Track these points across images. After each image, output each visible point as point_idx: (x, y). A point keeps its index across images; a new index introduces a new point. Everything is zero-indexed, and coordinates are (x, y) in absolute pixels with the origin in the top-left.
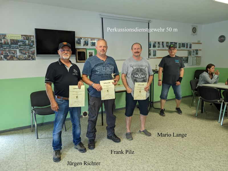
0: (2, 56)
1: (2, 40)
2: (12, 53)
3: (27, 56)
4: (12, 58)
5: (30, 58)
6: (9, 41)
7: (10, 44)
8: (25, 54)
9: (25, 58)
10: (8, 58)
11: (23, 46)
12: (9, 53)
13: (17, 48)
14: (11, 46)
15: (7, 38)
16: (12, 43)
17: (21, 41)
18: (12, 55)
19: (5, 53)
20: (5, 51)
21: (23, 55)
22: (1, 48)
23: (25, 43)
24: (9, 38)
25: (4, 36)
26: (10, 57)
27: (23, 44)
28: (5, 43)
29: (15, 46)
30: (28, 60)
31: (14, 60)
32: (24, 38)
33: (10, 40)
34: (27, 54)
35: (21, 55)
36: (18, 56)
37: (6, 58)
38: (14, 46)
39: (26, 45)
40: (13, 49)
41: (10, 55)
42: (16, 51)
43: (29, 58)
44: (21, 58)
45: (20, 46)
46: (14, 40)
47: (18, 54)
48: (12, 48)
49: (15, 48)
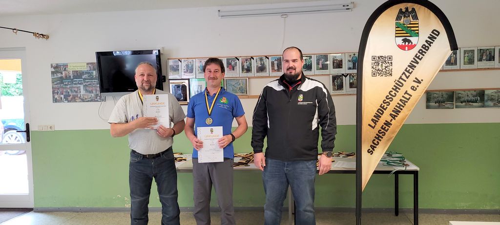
0: (62, 96)
1: (63, 72)
2: (75, 91)
3: (93, 96)
4: (74, 99)
5: (98, 98)
6: (71, 73)
7: (72, 78)
8: (91, 92)
9: (90, 98)
10: (70, 98)
11: (88, 79)
12: (70, 92)
13: (80, 84)
14: (74, 81)
15: (69, 70)
16: (75, 77)
17: (87, 73)
18: (74, 94)
19: (66, 92)
20: (65, 88)
21: (88, 94)
22: (62, 85)
23: (91, 75)
24: (71, 69)
25: (66, 66)
26: (71, 97)
27: (89, 76)
28: (66, 76)
29: (79, 81)
30: (95, 101)
31: (76, 102)
32: (90, 68)
33: (73, 71)
34: (94, 92)
35: (86, 94)
36: (82, 96)
37: (67, 99)
38: (77, 81)
39: (92, 79)
40: (75, 86)
41: (72, 94)
42: (79, 88)
43: (96, 98)
44: (86, 99)
45: (85, 79)
46: (78, 71)
47: (83, 92)
48: (75, 84)
49: (78, 83)
